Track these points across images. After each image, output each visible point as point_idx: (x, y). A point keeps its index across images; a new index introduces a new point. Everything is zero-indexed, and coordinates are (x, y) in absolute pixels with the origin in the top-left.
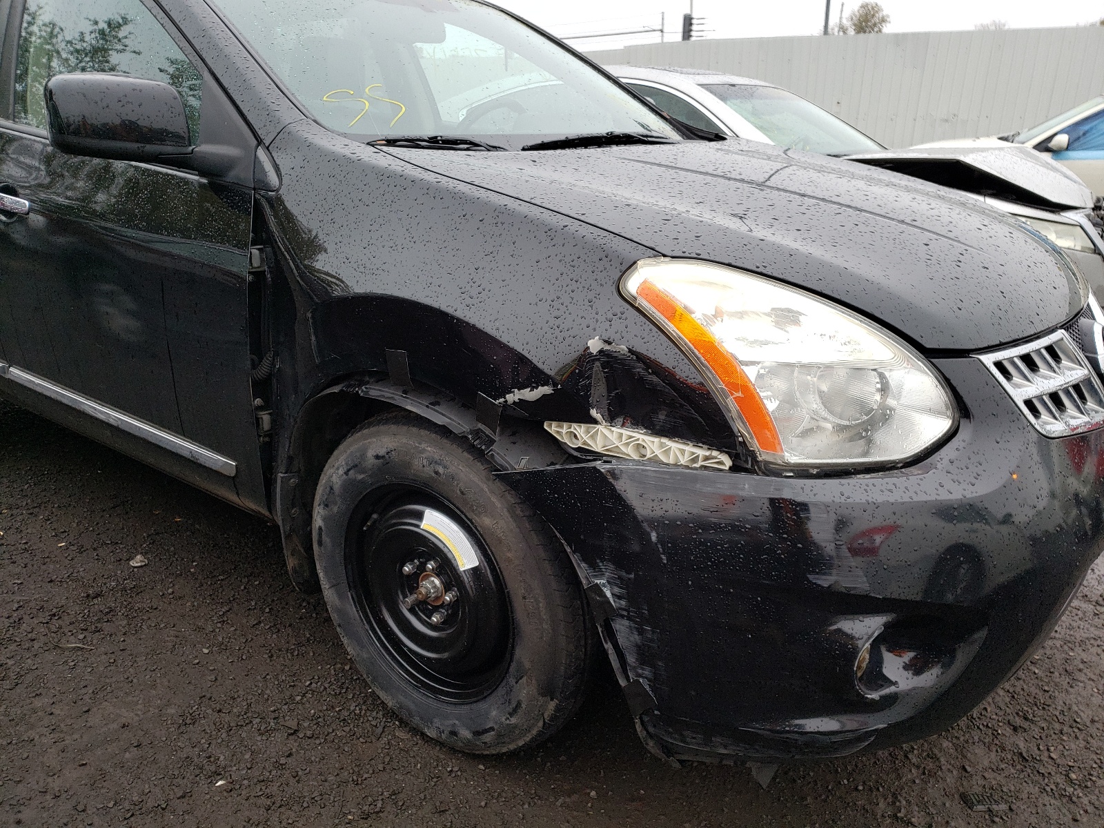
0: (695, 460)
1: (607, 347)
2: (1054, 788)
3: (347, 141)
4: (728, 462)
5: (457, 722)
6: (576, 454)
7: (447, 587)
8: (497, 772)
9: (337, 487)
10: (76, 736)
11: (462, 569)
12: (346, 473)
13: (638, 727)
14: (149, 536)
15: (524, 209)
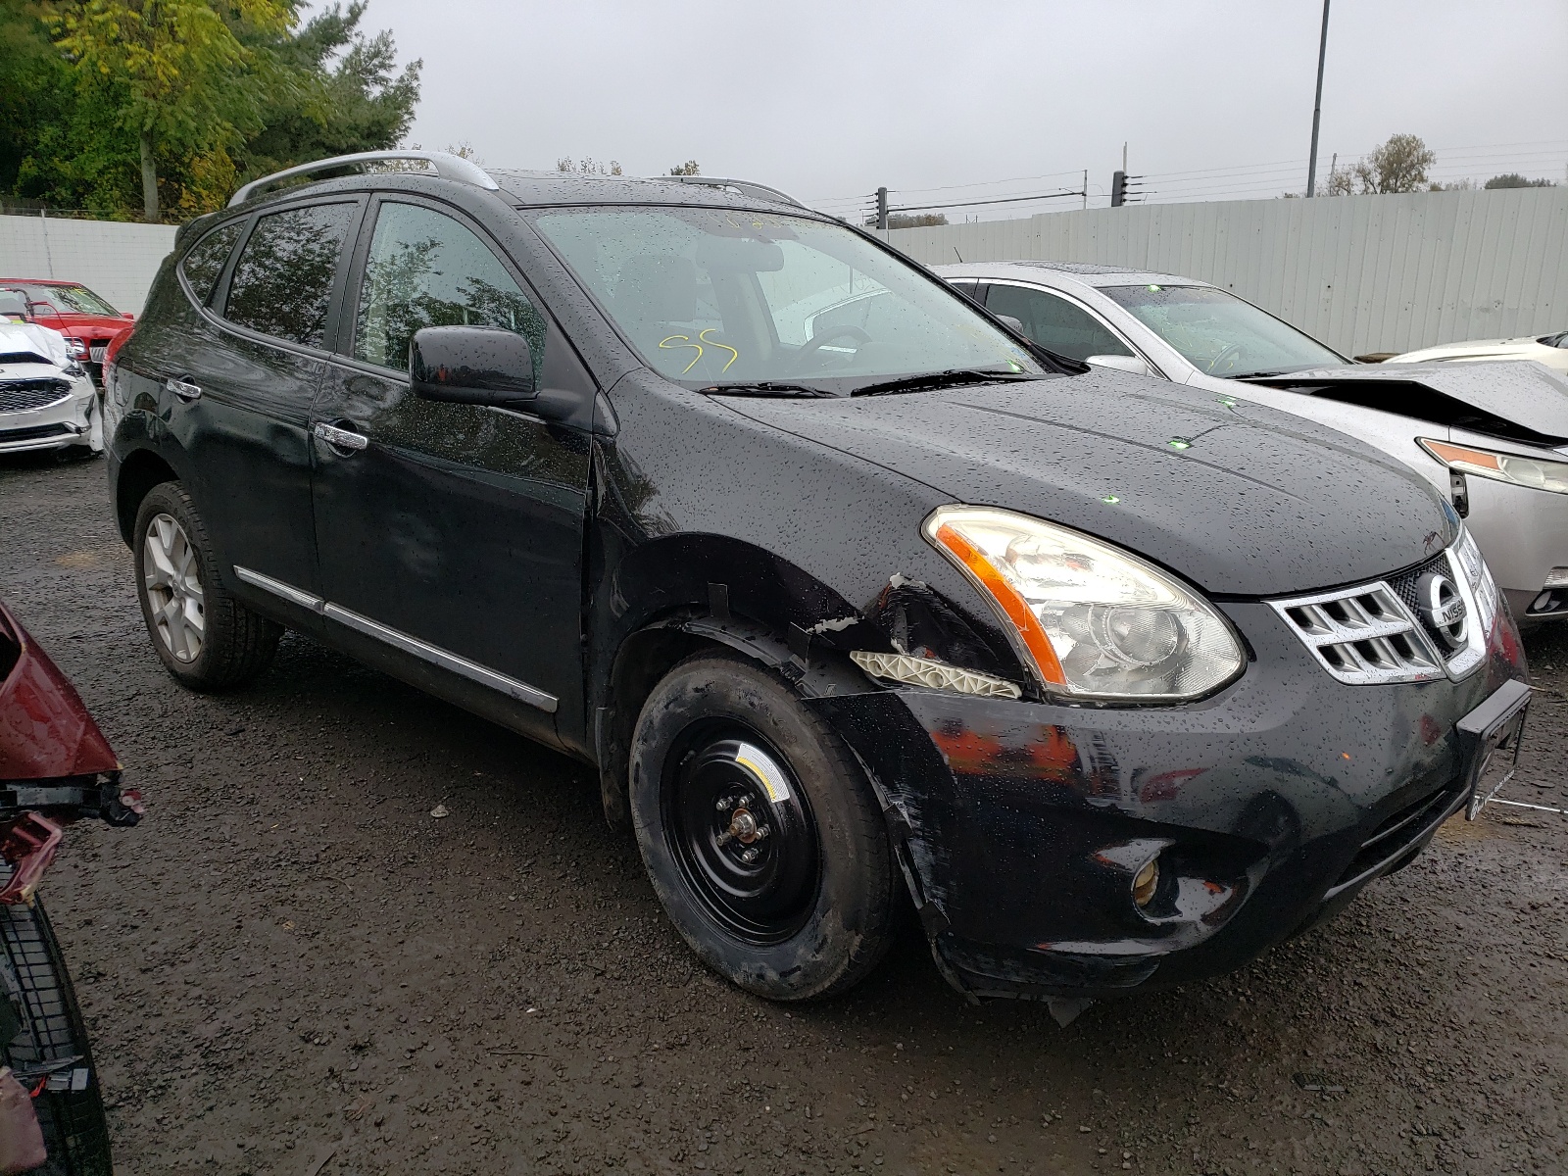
0: (987, 689)
1: (907, 583)
2: (1403, 1077)
3: (682, 390)
4: (1017, 692)
5: (764, 964)
6: (878, 683)
7: (759, 824)
8: (804, 1020)
9: (656, 722)
10: (394, 962)
11: (773, 801)
12: (666, 707)
13: (934, 953)
14: (448, 789)
15: (840, 458)
